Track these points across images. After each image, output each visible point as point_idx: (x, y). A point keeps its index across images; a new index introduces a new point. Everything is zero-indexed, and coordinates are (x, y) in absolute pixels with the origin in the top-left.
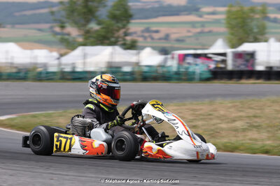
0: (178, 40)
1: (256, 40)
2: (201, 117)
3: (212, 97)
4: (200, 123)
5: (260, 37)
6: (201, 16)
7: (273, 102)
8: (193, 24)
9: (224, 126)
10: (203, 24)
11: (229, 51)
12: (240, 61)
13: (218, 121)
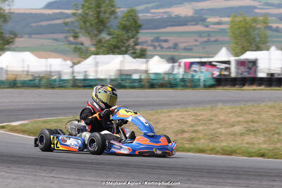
0: (185, 49)
1: (258, 49)
2: (202, 122)
3: (213, 103)
4: (200, 128)
5: (262, 46)
6: (207, 26)
7: (271, 107)
8: (200, 34)
9: (223, 130)
10: (209, 34)
11: (233, 59)
12: (242, 69)
13: (218, 126)
